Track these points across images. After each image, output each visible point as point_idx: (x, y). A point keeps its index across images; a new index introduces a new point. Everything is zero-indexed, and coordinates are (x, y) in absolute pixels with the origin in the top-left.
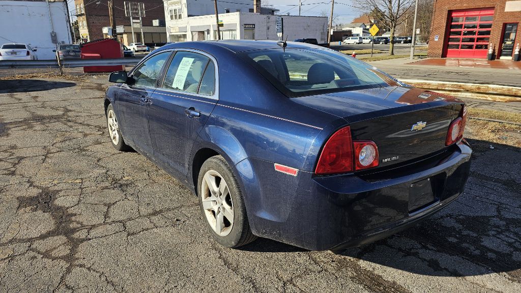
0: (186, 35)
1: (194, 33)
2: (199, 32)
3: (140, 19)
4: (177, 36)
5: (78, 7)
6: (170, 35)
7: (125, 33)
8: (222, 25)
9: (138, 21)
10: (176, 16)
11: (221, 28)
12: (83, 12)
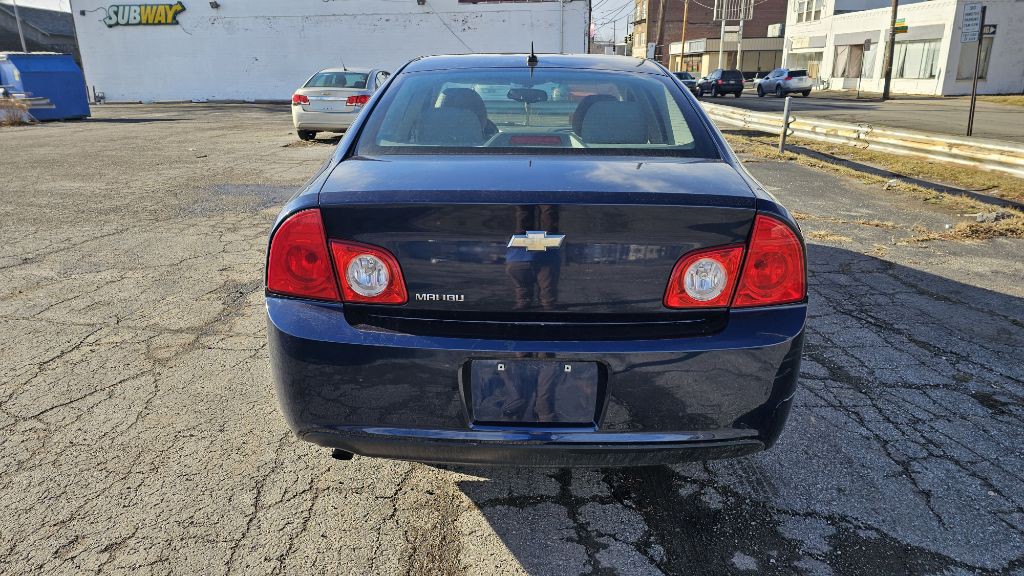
0: (821, 53)
1: (840, 49)
2: (852, 46)
3: (741, 23)
4: (804, 55)
5: (638, 8)
6: (789, 55)
7: (707, 52)
8: (904, 29)
9: (736, 28)
10: (809, 14)
11: (899, 36)
12: (645, 16)
